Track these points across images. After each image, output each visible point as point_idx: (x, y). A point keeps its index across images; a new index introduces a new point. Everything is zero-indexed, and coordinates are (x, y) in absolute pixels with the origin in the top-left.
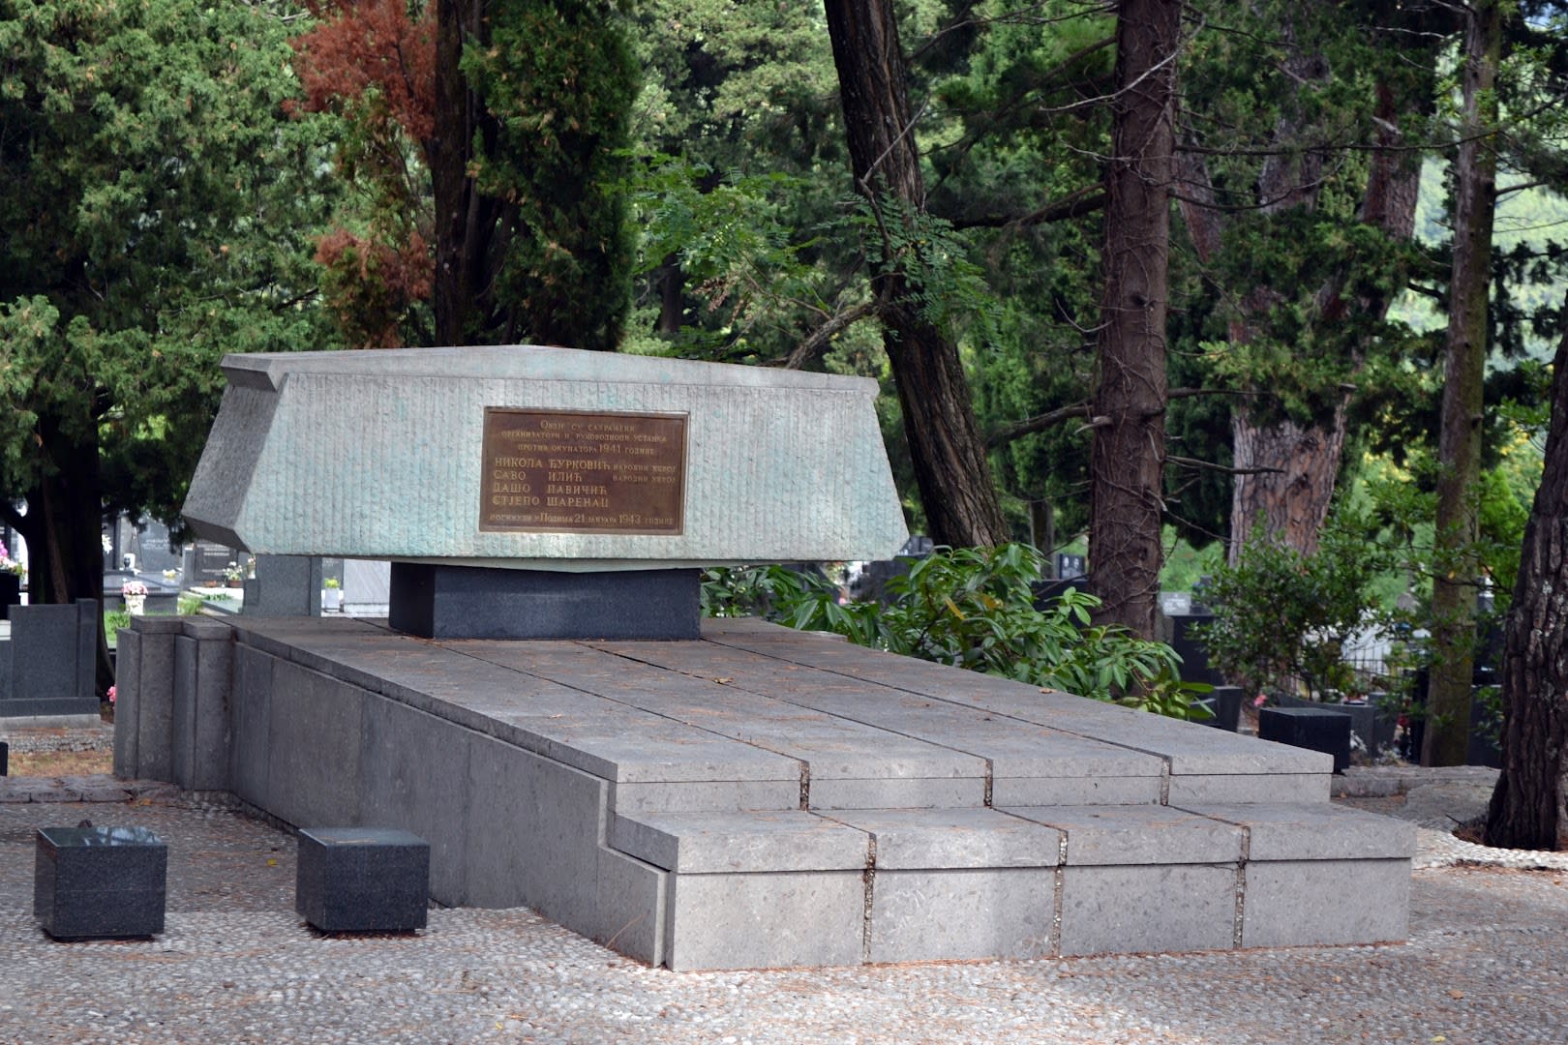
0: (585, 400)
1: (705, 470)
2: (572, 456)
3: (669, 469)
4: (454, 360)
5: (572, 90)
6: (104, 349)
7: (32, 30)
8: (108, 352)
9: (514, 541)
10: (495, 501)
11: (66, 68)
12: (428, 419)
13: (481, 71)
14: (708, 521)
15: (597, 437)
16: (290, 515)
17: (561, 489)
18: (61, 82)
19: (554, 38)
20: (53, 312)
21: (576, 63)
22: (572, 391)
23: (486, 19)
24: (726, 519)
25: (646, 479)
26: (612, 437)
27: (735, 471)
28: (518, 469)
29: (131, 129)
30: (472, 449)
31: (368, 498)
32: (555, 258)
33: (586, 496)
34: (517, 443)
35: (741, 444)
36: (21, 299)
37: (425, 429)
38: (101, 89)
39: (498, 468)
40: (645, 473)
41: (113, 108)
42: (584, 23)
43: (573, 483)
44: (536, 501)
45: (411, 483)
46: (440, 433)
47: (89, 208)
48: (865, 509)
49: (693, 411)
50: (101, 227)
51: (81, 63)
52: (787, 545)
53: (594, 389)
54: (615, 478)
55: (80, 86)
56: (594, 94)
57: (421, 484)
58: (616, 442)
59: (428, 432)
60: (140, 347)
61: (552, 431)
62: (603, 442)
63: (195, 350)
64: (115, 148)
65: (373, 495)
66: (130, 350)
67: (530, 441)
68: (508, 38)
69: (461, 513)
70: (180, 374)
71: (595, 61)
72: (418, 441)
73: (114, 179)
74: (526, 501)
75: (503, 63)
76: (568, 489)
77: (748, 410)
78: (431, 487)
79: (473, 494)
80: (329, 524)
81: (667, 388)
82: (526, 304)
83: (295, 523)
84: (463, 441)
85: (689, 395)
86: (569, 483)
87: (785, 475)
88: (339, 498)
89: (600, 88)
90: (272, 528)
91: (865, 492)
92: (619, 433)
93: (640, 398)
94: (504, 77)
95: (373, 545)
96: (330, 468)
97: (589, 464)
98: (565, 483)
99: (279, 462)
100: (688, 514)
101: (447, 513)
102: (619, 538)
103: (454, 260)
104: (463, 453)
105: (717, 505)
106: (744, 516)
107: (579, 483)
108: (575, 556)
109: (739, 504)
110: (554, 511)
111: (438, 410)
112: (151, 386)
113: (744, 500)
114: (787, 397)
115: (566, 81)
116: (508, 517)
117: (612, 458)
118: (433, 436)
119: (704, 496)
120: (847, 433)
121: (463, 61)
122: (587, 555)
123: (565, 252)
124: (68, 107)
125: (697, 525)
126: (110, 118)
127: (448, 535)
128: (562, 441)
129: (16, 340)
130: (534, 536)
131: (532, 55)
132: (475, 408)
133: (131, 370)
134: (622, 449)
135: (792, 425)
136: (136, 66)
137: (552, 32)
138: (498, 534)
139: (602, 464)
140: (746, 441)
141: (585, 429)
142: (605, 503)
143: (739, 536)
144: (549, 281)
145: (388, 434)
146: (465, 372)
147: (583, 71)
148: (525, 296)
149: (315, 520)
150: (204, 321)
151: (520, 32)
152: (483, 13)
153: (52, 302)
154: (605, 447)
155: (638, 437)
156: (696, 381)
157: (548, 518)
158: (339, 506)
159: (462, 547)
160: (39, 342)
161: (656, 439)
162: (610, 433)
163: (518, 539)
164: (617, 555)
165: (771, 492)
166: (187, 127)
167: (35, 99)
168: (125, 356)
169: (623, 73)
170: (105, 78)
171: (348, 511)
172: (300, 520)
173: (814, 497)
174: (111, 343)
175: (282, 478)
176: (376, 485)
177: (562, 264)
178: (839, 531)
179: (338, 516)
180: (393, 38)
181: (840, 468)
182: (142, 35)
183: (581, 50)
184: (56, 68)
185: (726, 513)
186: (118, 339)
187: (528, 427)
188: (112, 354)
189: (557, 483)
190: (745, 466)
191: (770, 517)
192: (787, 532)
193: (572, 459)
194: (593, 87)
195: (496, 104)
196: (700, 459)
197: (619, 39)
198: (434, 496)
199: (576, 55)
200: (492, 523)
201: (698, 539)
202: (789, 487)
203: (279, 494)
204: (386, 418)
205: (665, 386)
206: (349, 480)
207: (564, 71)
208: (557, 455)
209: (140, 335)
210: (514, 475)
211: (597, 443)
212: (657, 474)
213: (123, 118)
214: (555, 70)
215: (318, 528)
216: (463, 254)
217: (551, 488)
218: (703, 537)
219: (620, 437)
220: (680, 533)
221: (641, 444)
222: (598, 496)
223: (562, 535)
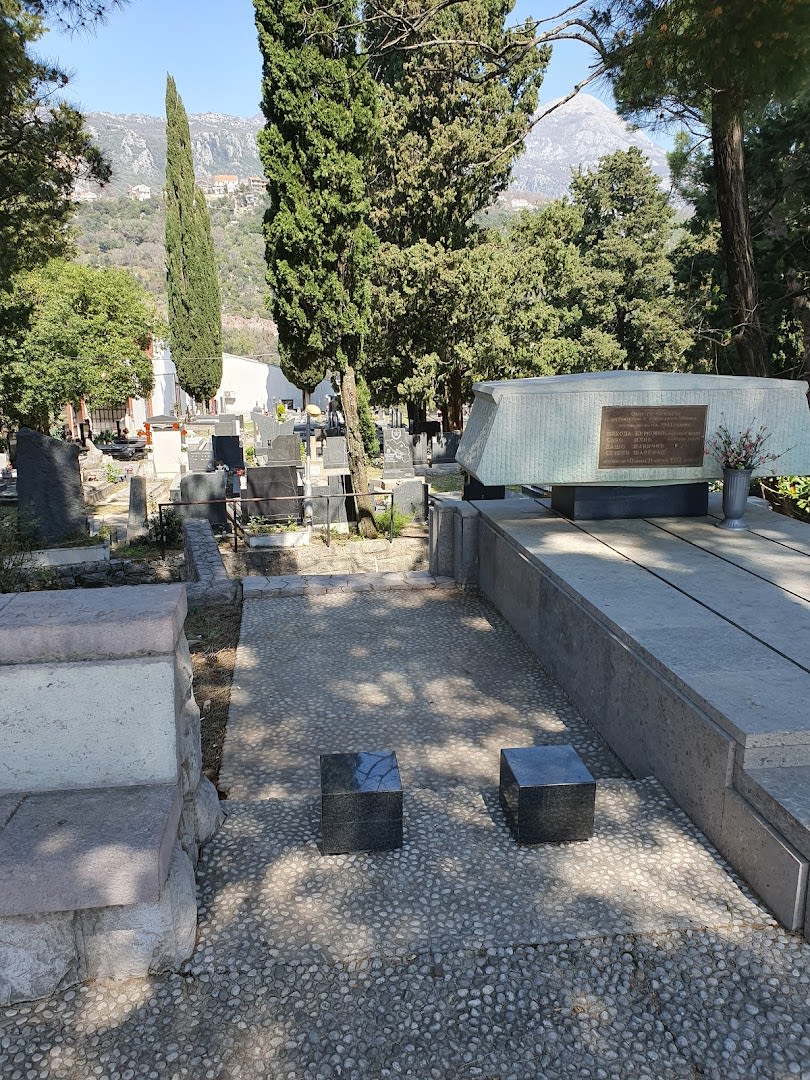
0: (655, 401)
2: (647, 429)
3: (697, 433)
9: (617, 474)
10: (607, 454)
12: (574, 414)
15: (660, 419)
16: (504, 466)
17: (640, 446)
22: (648, 396)
25: (684, 439)
26: (668, 419)
28: (619, 437)
30: (596, 428)
31: (542, 456)
33: (654, 449)
34: (619, 424)
35: (735, 419)
37: (571, 419)
39: (609, 437)
40: (684, 436)
43: (647, 443)
44: (628, 453)
46: (580, 421)
49: (710, 403)
53: (659, 394)
54: (669, 439)
57: (569, 447)
58: (670, 421)
59: (573, 421)
61: (637, 417)
62: (663, 421)
65: (545, 454)
67: (626, 422)
69: (590, 460)
72: (568, 426)
74: (623, 453)
76: (644, 446)
77: (739, 401)
78: (574, 449)
79: (596, 451)
81: (698, 392)
83: (506, 469)
84: (591, 424)
85: (709, 396)
86: (645, 443)
90: (494, 473)
92: (671, 417)
93: (684, 398)
97: (656, 433)
98: (642, 443)
100: (706, 456)
101: (582, 461)
102: (670, 469)
104: (591, 430)
107: (650, 443)
108: (647, 479)
110: (637, 458)
111: (578, 409)
114: (760, 394)
116: (613, 462)
117: (667, 429)
118: (576, 422)
120: (791, 411)
122: (653, 479)
125: (710, 461)
127: (583, 472)
128: (641, 422)
130: (627, 471)
132: (597, 407)
134: (673, 424)
138: (607, 470)
139: (663, 433)
140: (737, 417)
141: (654, 415)
142: (663, 453)
149: (516, 468)
154: (664, 424)
155: (683, 418)
157: (632, 461)
159: (589, 477)
161: (691, 419)
162: (667, 416)
163: (618, 472)
164: (668, 478)
172: (508, 468)
187: (625, 416)
189: (639, 444)
193: (647, 431)
196: (713, 428)
198: (576, 453)
200: (605, 465)
201: (710, 468)
204: (552, 415)
208: (640, 429)
210: (617, 440)
211: (660, 422)
212: (691, 437)
215: (517, 472)
217: (635, 446)
218: (713, 467)
219: (672, 419)
220: (701, 466)
221: (684, 421)
222: (660, 449)
223: (641, 469)
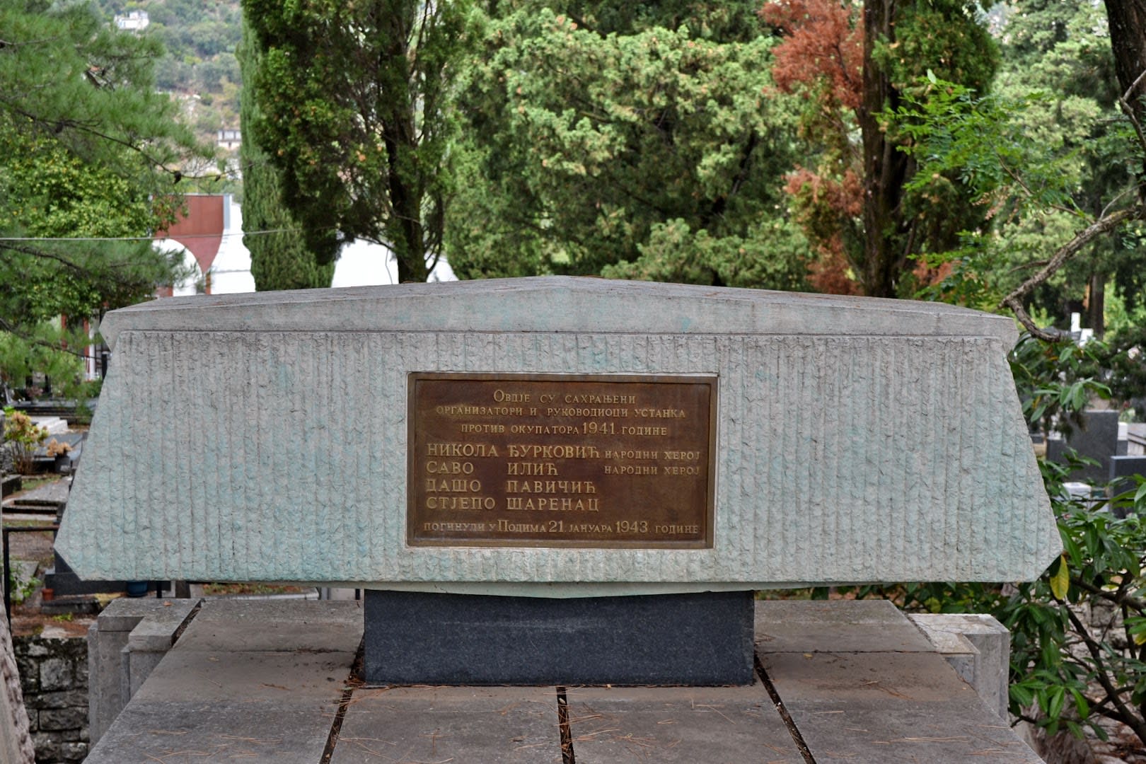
0: (558, 360)
1: (744, 456)
2: (543, 439)
3: (690, 455)
4: (368, 307)
5: (947, 67)
6: (714, 249)
7: (668, 66)
8: (716, 250)
9: (459, 561)
10: (430, 504)
11: (689, 86)
12: (325, 392)
13: (886, 58)
14: (750, 529)
15: (579, 411)
16: (131, 527)
17: (526, 486)
18: (687, 95)
19: (935, 31)
20: (686, 228)
21: (950, 48)
22: (537, 346)
23: (892, 24)
24: (778, 526)
25: (655, 470)
26: (602, 412)
27: (790, 458)
28: (463, 459)
29: (727, 120)
30: (391, 431)
31: (241, 502)
32: (937, 184)
33: (566, 496)
34: (459, 422)
35: (800, 419)
36: (669, 221)
37: (319, 406)
38: (710, 98)
39: (434, 457)
40: (653, 462)
41: (717, 109)
42: (956, 19)
43: (544, 477)
44: (490, 503)
45: (303, 481)
46: (343, 411)
47: (704, 168)
48: (994, 509)
49: (724, 372)
50: (709, 178)
51: (699, 83)
52: (872, 562)
53: (570, 344)
54: (608, 469)
55: (698, 97)
56: (963, 69)
57: (318, 483)
58: (607, 419)
59: (325, 411)
60: (736, 247)
61: (511, 404)
62: (588, 419)
63: (766, 248)
64: (718, 132)
65: (248, 499)
66: (730, 249)
67: (480, 420)
68: (905, 34)
69: (379, 521)
70: (756, 261)
71: (964, 45)
72: (310, 423)
73: (718, 149)
74: (476, 503)
75: (902, 52)
76: (538, 486)
77: (810, 369)
78: (331, 487)
79: (394, 495)
80: (187, 539)
81: (683, 341)
82: (921, 216)
83: (139, 537)
84: (377, 421)
85: (718, 350)
86: (538, 477)
87: (869, 461)
88: (200, 502)
89: (968, 64)
90: (105, 546)
91: (995, 484)
92: (611, 405)
93: (643, 355)
94: (902, 61)
95: (252, 568)
96: (184, 462)
97: (569, 451)
98: (532, 478)
99: (111, 455)
100: (720, 520)
101: (358, 521)
102: (614, 553)
103: (875, 189)
104: (379, 438)
105: (764, 506)
106: (805, 520)
107: (553, 478)
108: (549, 579)
109: (798, 503)
110: (519, 517)
111: (338, 379)
112: (740, 269)
113: (804, 497)
114: (871, 349)
115: (943, 61)
116: (450, 526)
117: (601, 440)
118: (332, 414)
119: (745, 494)
120: (964, 399)
121: (875, 52)
122: (568, 578)
123: (945, 180)
124: (691, 109)
125: (734, 535)
126: (715, 115)
127: (362, 554)
128: (525, 418)
129: (665, 244)
130: (487, 552)
131: (920, 44)
132: (393, 374)
133: (729, 261)
134: (618, 428)
135: (878, 389)
136: (731, 83)
137: (933, 27)
138: (433, 550)
139: (589, 451)
140: (807, 415)
141: (561, 401)
142: (594, 505)
143: (798, 549)
144: (934, 200)
145: (265, 415)
146: (384, 323)
147: (956, 53)
148: (921, 211)
149: (166, 534)
150: (772, 231)
151: (913, 30)
152: (891, 20)
153: (686, 222)
154: (593, 427)
155: (642, 412)
156: (733, 328)
157: (506, 526)
158: (200, 513)
159: (381, 568)
160: (677, 246)
161: (669, 413)
162: (599, 405)
163: (463, 557)
164: (612, 578)
165: (847, 487)
166: (757, 117)
167: (672, 105)
168: (727, 252)
169: (987, 53)
170: (713, 91)
171: (213, 522)
172: (145, 535)
173: (915, 493)
174: (717, 245)
175: (115, 477)
176: (251, 484)
177: (943, 188)
178: (953, 540)
179: (200, 529)
180: (834, 42)
181: (955, 451)
182: (734, 65)
183: (953, 38)
184: (683, 87)
185: (779, 517)
186: (722, 243)
187: (474, 400)
188: (719, 251)
189: (521, 479)
190: (806, 448)
191: (845, 522)
192: (872, 543)
193: (542, 444)
194: (963, 64)
195: (897, 80)
196: (736, 440)
197: (984, 30)
198: (337, 499)
199: (950, 41)
200: (427, 534)
201: (735, 554)
202: (875, 479)
203: (113, 499)
204: (262, 391)
205: (680, 336)
206: (212, 479)
207: (941, 53)
208: (519, 439)
209: (736, 239)
210: (456, 467)
211: (578, 421)
212: (672, 463)
213: (723, 113)
214: (935, 53)
215: (172, 545)
216: (881, 185)
217: (512, 485)
218: (743, 551)
219: (614, 412)
220: (709, 546)
221: (647, 421)
222: (583, 495)
223: (528, 551)
